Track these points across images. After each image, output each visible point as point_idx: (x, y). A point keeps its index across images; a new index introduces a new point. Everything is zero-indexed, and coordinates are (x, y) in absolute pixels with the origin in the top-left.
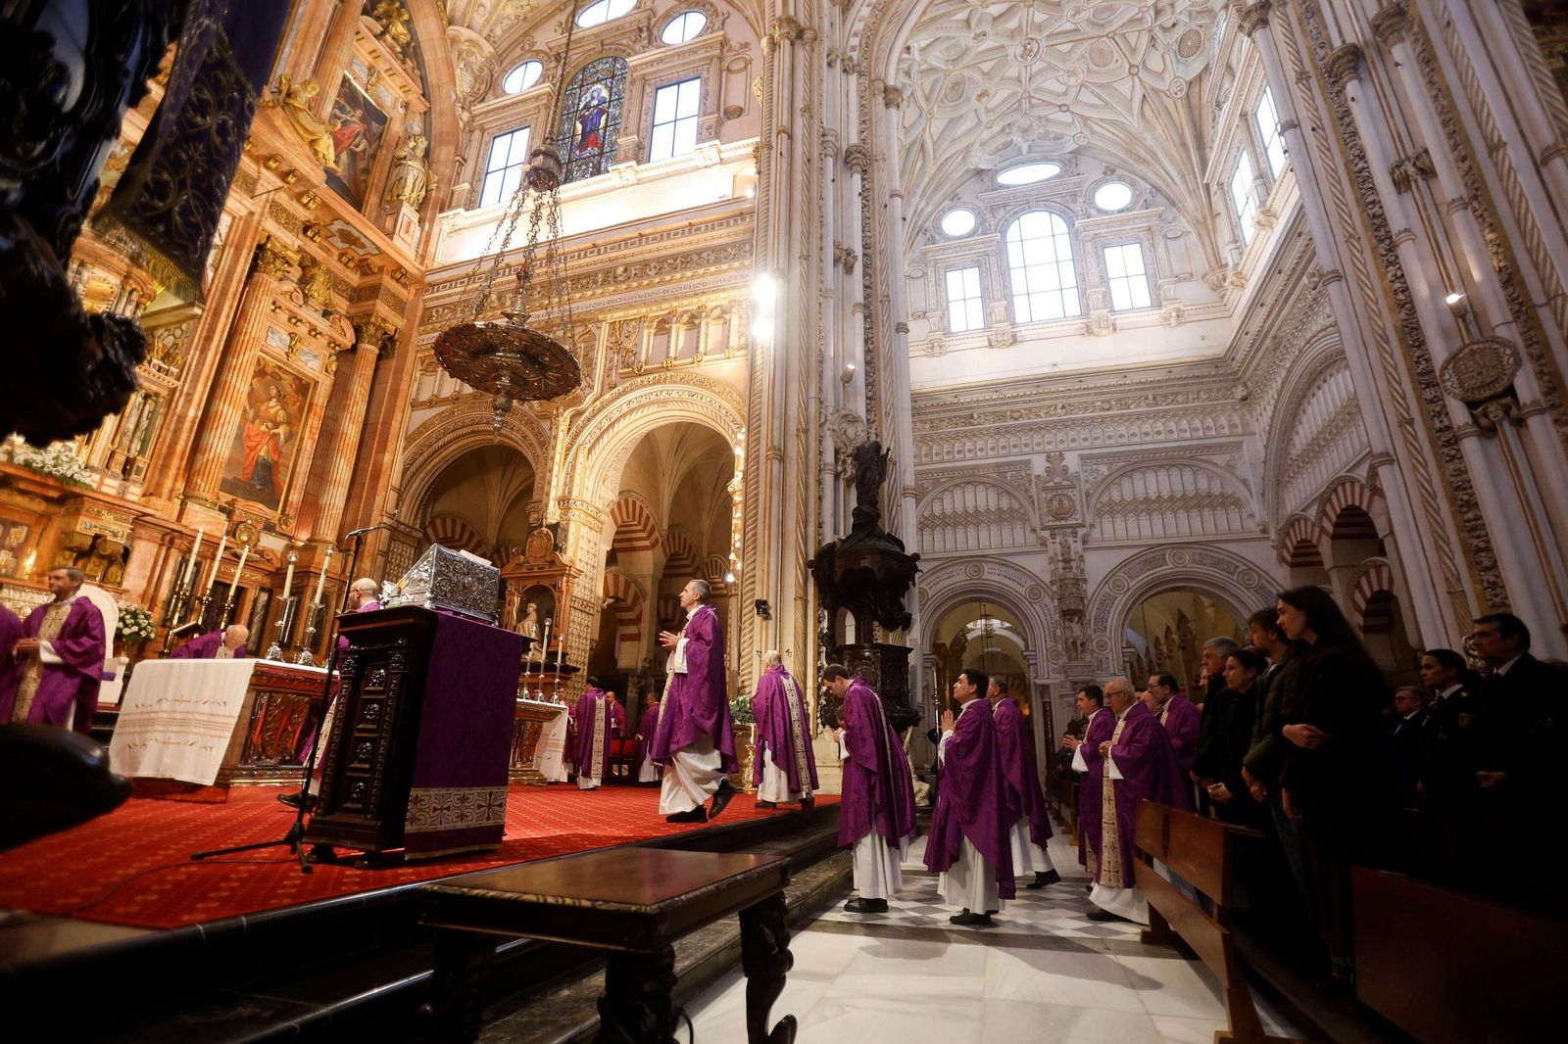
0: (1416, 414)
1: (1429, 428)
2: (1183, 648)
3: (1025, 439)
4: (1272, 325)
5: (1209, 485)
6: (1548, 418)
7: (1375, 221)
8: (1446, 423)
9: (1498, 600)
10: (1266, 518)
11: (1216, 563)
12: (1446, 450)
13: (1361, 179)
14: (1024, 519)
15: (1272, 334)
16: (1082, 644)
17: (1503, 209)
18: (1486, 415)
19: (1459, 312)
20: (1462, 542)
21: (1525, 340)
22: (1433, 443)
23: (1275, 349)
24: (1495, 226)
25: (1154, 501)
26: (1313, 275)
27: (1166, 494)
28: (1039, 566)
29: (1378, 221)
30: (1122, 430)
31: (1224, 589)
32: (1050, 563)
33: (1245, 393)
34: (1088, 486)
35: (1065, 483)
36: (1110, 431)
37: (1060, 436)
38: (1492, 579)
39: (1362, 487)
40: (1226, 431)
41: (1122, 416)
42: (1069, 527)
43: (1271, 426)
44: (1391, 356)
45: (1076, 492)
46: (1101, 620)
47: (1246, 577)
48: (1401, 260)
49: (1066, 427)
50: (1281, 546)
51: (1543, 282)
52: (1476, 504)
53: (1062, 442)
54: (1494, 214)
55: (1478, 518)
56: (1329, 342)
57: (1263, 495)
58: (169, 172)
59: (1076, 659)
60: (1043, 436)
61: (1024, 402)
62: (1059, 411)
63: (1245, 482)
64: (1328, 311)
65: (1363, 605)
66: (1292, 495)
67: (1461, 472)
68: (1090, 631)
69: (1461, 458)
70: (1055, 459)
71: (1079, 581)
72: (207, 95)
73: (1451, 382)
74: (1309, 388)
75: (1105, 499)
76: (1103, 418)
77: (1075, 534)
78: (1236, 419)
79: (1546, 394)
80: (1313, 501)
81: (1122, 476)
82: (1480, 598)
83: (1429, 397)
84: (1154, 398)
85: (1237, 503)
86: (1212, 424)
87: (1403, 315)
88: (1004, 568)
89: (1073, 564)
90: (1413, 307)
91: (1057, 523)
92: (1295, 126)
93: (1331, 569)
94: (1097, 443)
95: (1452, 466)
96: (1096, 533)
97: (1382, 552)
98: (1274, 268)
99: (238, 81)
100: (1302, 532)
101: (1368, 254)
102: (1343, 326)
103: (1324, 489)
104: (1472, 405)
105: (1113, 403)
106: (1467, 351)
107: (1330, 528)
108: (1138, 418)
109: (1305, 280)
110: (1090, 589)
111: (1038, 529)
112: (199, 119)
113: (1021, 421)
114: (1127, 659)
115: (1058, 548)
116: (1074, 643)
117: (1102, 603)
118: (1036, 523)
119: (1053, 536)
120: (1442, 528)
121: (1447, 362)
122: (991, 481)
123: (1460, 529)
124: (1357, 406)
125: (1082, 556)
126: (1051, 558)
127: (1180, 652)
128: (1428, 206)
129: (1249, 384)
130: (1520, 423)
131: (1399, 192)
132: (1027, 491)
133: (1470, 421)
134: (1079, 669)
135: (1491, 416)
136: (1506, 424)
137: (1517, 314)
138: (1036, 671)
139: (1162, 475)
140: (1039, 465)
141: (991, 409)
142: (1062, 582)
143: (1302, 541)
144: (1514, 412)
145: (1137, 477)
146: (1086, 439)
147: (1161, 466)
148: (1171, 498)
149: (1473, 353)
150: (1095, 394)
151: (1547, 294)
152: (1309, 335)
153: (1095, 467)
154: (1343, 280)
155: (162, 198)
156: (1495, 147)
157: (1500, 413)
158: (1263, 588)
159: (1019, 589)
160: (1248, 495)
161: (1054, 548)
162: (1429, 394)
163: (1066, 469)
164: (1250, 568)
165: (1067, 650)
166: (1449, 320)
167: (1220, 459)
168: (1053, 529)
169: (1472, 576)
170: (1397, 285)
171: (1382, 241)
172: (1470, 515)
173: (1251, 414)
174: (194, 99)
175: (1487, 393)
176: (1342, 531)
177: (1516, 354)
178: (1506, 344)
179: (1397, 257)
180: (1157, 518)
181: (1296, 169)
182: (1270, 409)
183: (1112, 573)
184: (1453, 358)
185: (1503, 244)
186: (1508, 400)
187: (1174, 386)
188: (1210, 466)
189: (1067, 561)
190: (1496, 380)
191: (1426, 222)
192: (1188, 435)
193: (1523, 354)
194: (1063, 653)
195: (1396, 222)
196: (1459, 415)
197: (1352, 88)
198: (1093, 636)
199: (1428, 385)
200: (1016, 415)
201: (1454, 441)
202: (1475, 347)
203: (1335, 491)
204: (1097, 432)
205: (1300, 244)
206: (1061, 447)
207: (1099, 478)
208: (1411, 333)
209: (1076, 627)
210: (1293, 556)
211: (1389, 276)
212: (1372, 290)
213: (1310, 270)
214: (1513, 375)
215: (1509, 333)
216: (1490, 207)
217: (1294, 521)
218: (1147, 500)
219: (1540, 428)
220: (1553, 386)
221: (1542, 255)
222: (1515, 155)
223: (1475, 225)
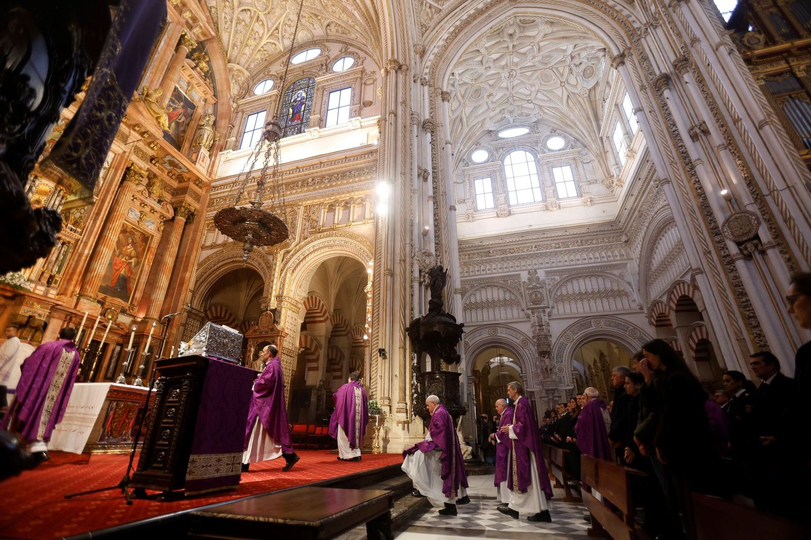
0: (711, 248)
1: (719, 255)
2: (604, 371)
3: (517, 263)
4: (638, 205)
5: (611, 285)
6: (777, 250)
7: (683, 155)
8: (727, 253)
9: (762, 343)
10: (641, 302)
11: (617, 326)
12: (728, 266)
13: (675, 135)
14: (518, 304)
15: (638, 209)
16: (551, 370)
17: (744, 149)
18: (746, 248)
19: (728, 199)
20: (741, 313)
21: (762, 212)
22: (722, 264)
23: (640, 217)
24: (740, 157)
25: (584, 294)
26: (656, 181)
27: (590, 291)
28: (526, 329)
29: (684, 155)
30: (566, 258)
31: (622, 339)
32: (532, 327)
33: (626, 239)
34: (550, 287)
35: (538, 285)
36: (560, 258)
37: (535, 261)
38: (758, 332)
39: (689, 286)
40: (618, 258)
41: (565, 251)
42: (541, 308)
43: (640, 255)
44: (697, 220)
45: (544, 290)
46: (560, 356)
47: (633, 333)
48: (697, 173)
49: (538, 257)
50: (650, 316)
51: (766, 184)
52: (746, 294)
53: (536, 264)
54: (739, 151)
55: (748, 301)
56: (666, 213)
57: (639, 290)
58: (81, 139)
59: (548, 377)
60: (526, 262)
61: (515, 244)
62: (534, 249)
63: (629, 284)
64: (664, 198)
65: (694, 346)
66: (653, 290)
67: (737, 277)
68: (554, 362)
69: (736, 270)
70: (532, 273)
71: (547, 336)
72: (103, 102)
73: (727, 232)
74: (658, 236)
75: (559, 293)
76: (556, 252)
77: (544, 312)
78: (623, 252)
79: (775, 238)
80: (665, 293)
81: (567, 281)
82: (753, 342)
83: (718, 240)
84: (581, 242)
85: (626, 294)
86: (611, 254)
87: (701, 200)
88: (508, 330)
89: (544, 327)
90: (705, 196)
91: (535, 306)
92: (641, 110)
93: (676, 328)
94: (554, 265)
95: (732, 275)
96: (555, 311)
97: (702, 319)
98: (637, 177)
99: (119, 96)
100: (660, 309)
101: (681, 170)
102: (673, 206)
103: (669, 287)
104: (739, 244)
105: (561, 244)
106: (734, 217)
107: (674, 307)
108: (574, 252)
109: (652, 183)
110: (553, 340)
111: (525, 310)
112: (98, 114)
113: (514, 254)
114: (574, 377)
115: (536, 318)
116: (546, 369)
117: (560, 348)
118: (524, 306)
119: (533, 313)
120: (730, 306)
121: (724, 223)
122: (500, 285)
123: (739, 306)
124: (683, 245)
125: (548, 323)
126: (532, 324)
127: (602, 372)
128: (708, 148)
129: (628, 234)
130: (763, 253)
131: (694, 141)
132: (519, 290)
133: (738, 251)
134: (549, 383)
135: (749, 249)
136: (756, 253)
137: (756, 199)
138: (527, 384)
139: (587, 280)
140: (524, 276)
141: (499, 248)
142: (538, 337)
143: (660, 314)
144: (760, 247)
145: (575, 282)
146: (548, 263)
147: (587, 276)
148: (593, 292)
149: (737, 218)
150: (551, 240)
151: (769, 190)
152: (656, 210)
153: (553, 277)
154: (671, 183)
155: (76, 151)
156: (736, 121)
157: (753, 248)
158: (642, 338)
159: (516, 341)
160: (631, 290)
161: (534, 319)
162: (717, 238)
163: (538, 278)
164: (635, 328)
165: (543, 372)
166: (723, 202)
167: (616, 272)
168: (532, 309)
169: (748, 331)
170: (697, 185)
171: (687, 164)
172: (744, 299)
173: (630, 249)
174: (96, 104)
175: (746, 238)
176: (680, 308)
177: (757, 219)
178: (753, 214)
179: (695, 172)
180: (586, 303)
181: (643, 130)
182: (639, 247)
183: (564, 332)
184: (727, 221)
185: (745, 166)
186: (756, 241)
187: (590, 236)
188: (611, 276)
189: (541, 326)
190: (749, 232)
191: (708, 155)
192: (599, 260)
193: (761, 219)
194: (541, 374)
195: (694, 156)
196: (733, 249)
197: (666, 93)
198: (556, 365)
199: (717, 234)
200: (512, 251)
201: (731, 262)
202: (737, 215)
203: (675, 287)
204: (553, 259)
205: (648, 166)
206: (536, 267)
207: (555, 283)
208: (706, 208)
209: (547, 361)
210: (657, 321)
211: (693, 181)
212: (685, 188)
213: (654, 178)
214: (757, 229)
215: (753, 208)
216: (737, 148)
217: (656, 303)
218: (580, 293)
219: (773, 255)
220: (778, 234)
221: (764, 171)
222: (746, 124)
223: (731, 157)
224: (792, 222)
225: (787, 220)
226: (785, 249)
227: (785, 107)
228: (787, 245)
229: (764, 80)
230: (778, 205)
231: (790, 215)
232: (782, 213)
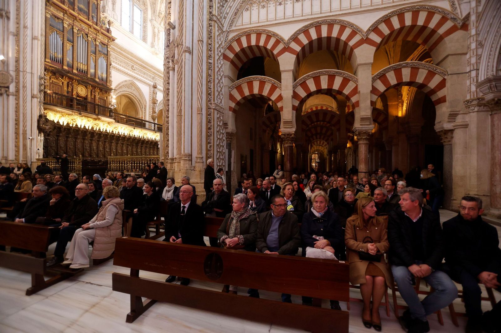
6: (14, 97)
17: (21, 44)
18: (1, 90)
19: (3, 62)
21: (16, 77)
24: (18, 46)
51: (24, 66)
54: (19, 43)
79: (15, 92)
106: (2, 72)
128: (5, 28)
130: (8, 95)
136: (5, 95)
137: (16, 71)
144: (8, 93)
149: (3, 74)
151: (23, 70)
156: (25, 27)
157: (4, 92)
175: (3, 86)
177: (12, 79)
178: (11, 76)
185: (18, 52)
186: (7, 89)
190: (6, 83)
193: (14, 80)
202: (4, 73)
214: (10, 84)
215: (13, 73)
216: (19, 41)
219: (12, 99)
220: (18, 91)
221: (25, 60)
222: (29, 32)
223: (15, 42)
224: (25, 89)
225: (24, 87)
226: (17, 99)
227: (52, 35)
228: (19, 98)
229: (51, 16)
230: (23, 78)
231: (26, 85)
232: (23, 82)
